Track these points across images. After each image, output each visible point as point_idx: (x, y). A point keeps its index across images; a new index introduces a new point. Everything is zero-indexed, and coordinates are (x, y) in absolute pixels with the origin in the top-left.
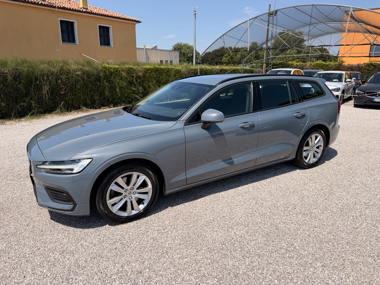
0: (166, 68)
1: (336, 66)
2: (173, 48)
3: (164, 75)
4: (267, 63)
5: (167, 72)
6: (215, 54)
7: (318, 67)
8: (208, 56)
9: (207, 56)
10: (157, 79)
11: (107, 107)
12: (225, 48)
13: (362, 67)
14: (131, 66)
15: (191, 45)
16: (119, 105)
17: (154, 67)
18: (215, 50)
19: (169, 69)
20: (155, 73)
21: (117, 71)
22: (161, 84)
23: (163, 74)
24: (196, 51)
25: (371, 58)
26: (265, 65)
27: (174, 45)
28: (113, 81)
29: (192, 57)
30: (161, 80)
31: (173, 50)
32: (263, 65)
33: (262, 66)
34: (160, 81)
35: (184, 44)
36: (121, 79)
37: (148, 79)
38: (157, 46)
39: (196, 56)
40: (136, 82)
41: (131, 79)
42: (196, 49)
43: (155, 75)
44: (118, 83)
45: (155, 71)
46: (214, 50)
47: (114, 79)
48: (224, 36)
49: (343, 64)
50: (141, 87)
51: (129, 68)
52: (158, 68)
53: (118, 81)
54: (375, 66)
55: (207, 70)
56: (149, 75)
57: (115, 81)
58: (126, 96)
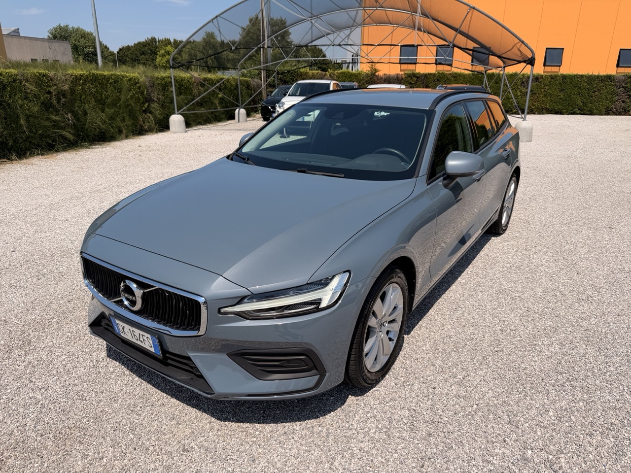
0: (112, 75)
1: (369, 77)
2: (50, 35)
3: (110, 88)
4: (266, 70)
5: (115, 83)
6: (140, 50)
7: (344, 78)
8: (126, 54)
9: (124, 54)
10: (97, 97)
11: (3, 160)
12: (157, 40)
13: (402, 79)
14: (42, 71)
15: (89, 31)
16: (28, 153)
17: (90, 73)
18: (139, 43)
19: (117, 77)
20: (92, 84)
21: (15, 81)
22: (106, 106)
23: (107, 86)
24: (101, 43)
25: (402, 65)
26: (263, 72)
27: (52, 28)
28: (9, 104)
29: (96, 55)
30: (105, 99)
31: (49, 39)
32: (261, 72)
33: (260, 74)
34: (104, 101)
35: (73, 28)
36: (26, 98)
37: (81, 97)
38: (18, 29)
39: (102, 52)
40: (58, 102)
41: (47, 98)
42: (101, 40)
43: (93, 88)
44: (21, 107)
45: (91, 80)
46: (136, 42)
47: (10, 98)
48: (218, 18)
49: (377, 74)
50: (69, 115)
51: (40, 75)
52: (97, 74)
53: (20, 102)
54: (418, 77)
55: (182, 80)
56: (82, 89)
57: (13, 102)
58: (40, 135)
